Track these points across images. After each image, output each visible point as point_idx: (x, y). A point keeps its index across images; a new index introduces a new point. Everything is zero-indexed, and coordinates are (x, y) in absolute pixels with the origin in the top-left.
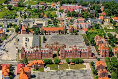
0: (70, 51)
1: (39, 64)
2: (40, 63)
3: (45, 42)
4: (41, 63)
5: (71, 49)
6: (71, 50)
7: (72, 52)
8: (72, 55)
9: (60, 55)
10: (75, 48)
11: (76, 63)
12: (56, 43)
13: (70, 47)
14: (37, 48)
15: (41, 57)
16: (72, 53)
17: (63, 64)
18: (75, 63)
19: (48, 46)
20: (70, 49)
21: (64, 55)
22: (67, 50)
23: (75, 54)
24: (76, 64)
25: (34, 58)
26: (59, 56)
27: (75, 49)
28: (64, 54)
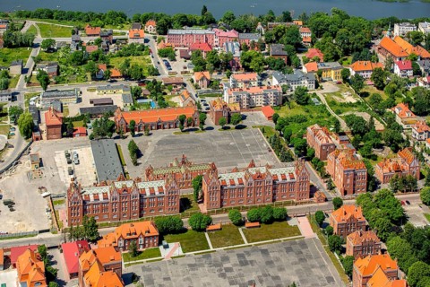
0: (237, 182)
1: (141, 234)
2: (144, 233)
3: (139, 161)
4: (149, 232)
5: (241, 175)
6: (240, 180)
7: (245, 185)
8: (245, 195)
9: (202, 202)
10: (253, 171)
11: (263, 220)
12: (183, 162)
13: (237, 170)
14: (124, 183)
15: (140, 212)
16: (245, 190)
17: (221, 229)
18: (261, 222)
19: (155, 173)
20: (236, 176)
21: (218, 200)
22: (228, 182)
23: (256, 193)
24: (263, 225)
25: (115, 217)
26: (199, 203)
27: (254, 173)
28: (218, 195)
